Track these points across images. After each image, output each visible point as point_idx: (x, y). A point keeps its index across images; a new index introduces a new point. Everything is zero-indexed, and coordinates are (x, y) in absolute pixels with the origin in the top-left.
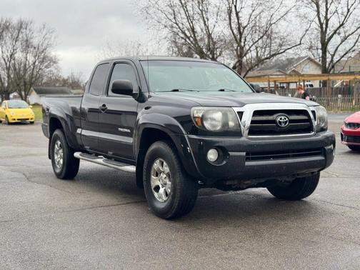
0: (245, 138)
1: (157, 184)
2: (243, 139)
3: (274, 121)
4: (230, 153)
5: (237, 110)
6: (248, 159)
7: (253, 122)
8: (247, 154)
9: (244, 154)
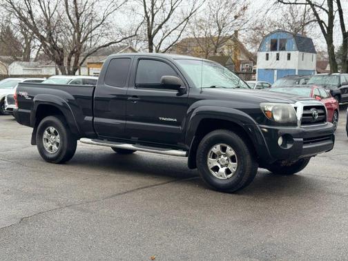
0: (299, 128)
1: (215, 165)
2: (298, 128)
3: (311, 115)
4: (294, 139)
5: (293, 105)
6: (305, 143)
7: (304, 115)
8: (304, 140)
9: (302, 139)
